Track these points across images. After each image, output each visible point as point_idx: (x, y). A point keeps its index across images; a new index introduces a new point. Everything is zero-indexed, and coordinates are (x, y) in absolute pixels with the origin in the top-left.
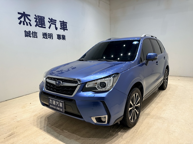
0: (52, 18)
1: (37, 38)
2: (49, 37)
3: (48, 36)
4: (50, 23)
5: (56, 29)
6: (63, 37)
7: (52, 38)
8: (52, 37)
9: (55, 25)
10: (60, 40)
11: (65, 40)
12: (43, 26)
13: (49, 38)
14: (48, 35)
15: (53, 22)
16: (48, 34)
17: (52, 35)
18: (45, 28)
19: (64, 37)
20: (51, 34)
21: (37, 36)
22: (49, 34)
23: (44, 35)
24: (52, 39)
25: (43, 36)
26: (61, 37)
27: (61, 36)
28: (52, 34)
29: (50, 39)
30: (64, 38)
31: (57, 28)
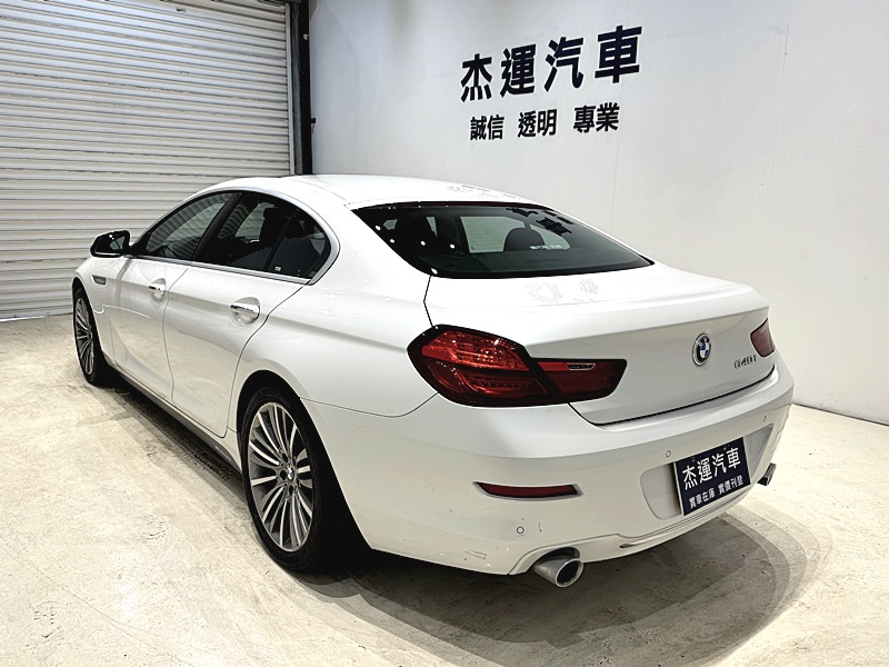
0: (563, 39)
1: (501, 137)
2: (539, 129)
3: (536, 125)
4: (555, 65)
5: (577, 80)
6: (604, 114)
7: (551, 129)
8: (551, 125)
9: (575, 62)
10: (587, 131)
11: (615, 128)
12: (526, 86)
13: (542, 132)
14: (536, 119)
15: (565, 51)
16: (540, 113)
17: (554, 118)
18: (531, 90)
19: (612, 113)
20: (550, 112)
21: (501, 131)
22: (544, 113)
23: (525, 123)
24: (552, 134)
25: (521, 126)
26: (595, 119)
27: (596, 113)
28: (555, 111)
29: (544, 134)
30: (609, 116)
31: (581, 76)
